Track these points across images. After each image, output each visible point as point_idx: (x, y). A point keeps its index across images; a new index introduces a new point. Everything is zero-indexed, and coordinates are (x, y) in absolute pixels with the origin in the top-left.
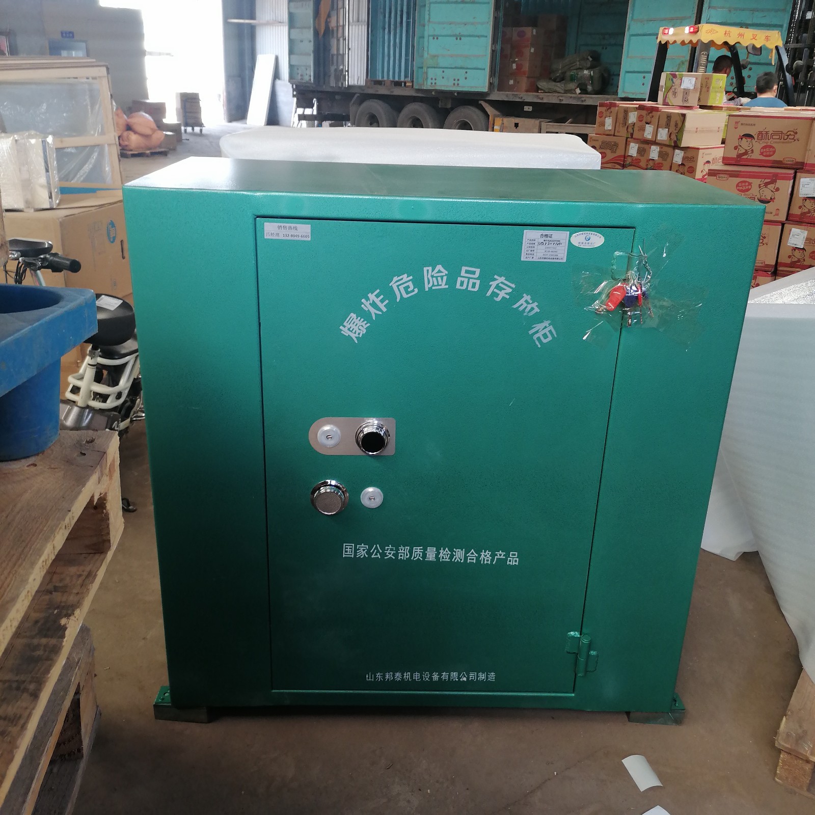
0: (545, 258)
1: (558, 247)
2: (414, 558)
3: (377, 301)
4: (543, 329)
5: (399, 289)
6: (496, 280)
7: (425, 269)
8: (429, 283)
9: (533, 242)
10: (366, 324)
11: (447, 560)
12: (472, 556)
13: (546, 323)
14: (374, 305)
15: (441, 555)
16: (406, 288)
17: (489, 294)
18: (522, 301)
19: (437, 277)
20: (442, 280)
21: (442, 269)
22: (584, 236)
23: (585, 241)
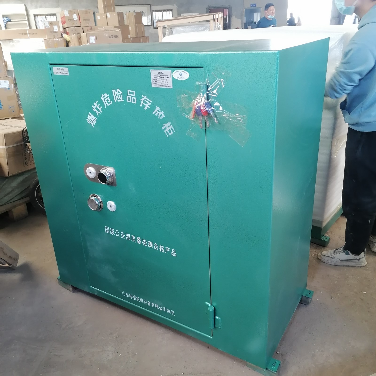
0: (162, 86)
1: (168, 80)
2: (133, 241)
3: (98, 107)
4: (168, 127)
5: (105, 101)
7: (113, 91)
8: (116, 99)
9: (155, 76)
10: (96, 118)
12: (156, 247)
13: (169, 124)
15: (143, 242)
19: (118, 95)
20: (121, 97)
22: (179, 73)
23: (180, 76)
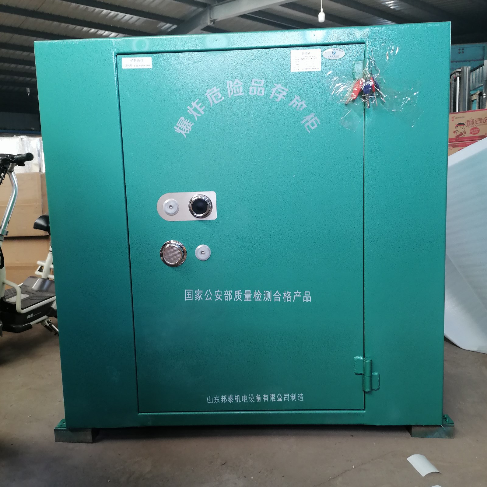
0: (307, 69)
1: (315, 61)
2: (236, 299)
3: (198, 107)
4: (311, 119)
5: (211, 97)
6: (275, 86)
7: (228, 82)
8: (231, 92)
9: (298, 58)
10: (191, 124)
11: (260, 300)
12: (277, 296)
13: (312, 115)
14: (195, 109)
15: (255, 296)
16: (216, 97)
17: (272, 97)
18: (294, 101)
19: (236, 88)
20: (239, 89)
21: (239, 82)
23: (332, 55)
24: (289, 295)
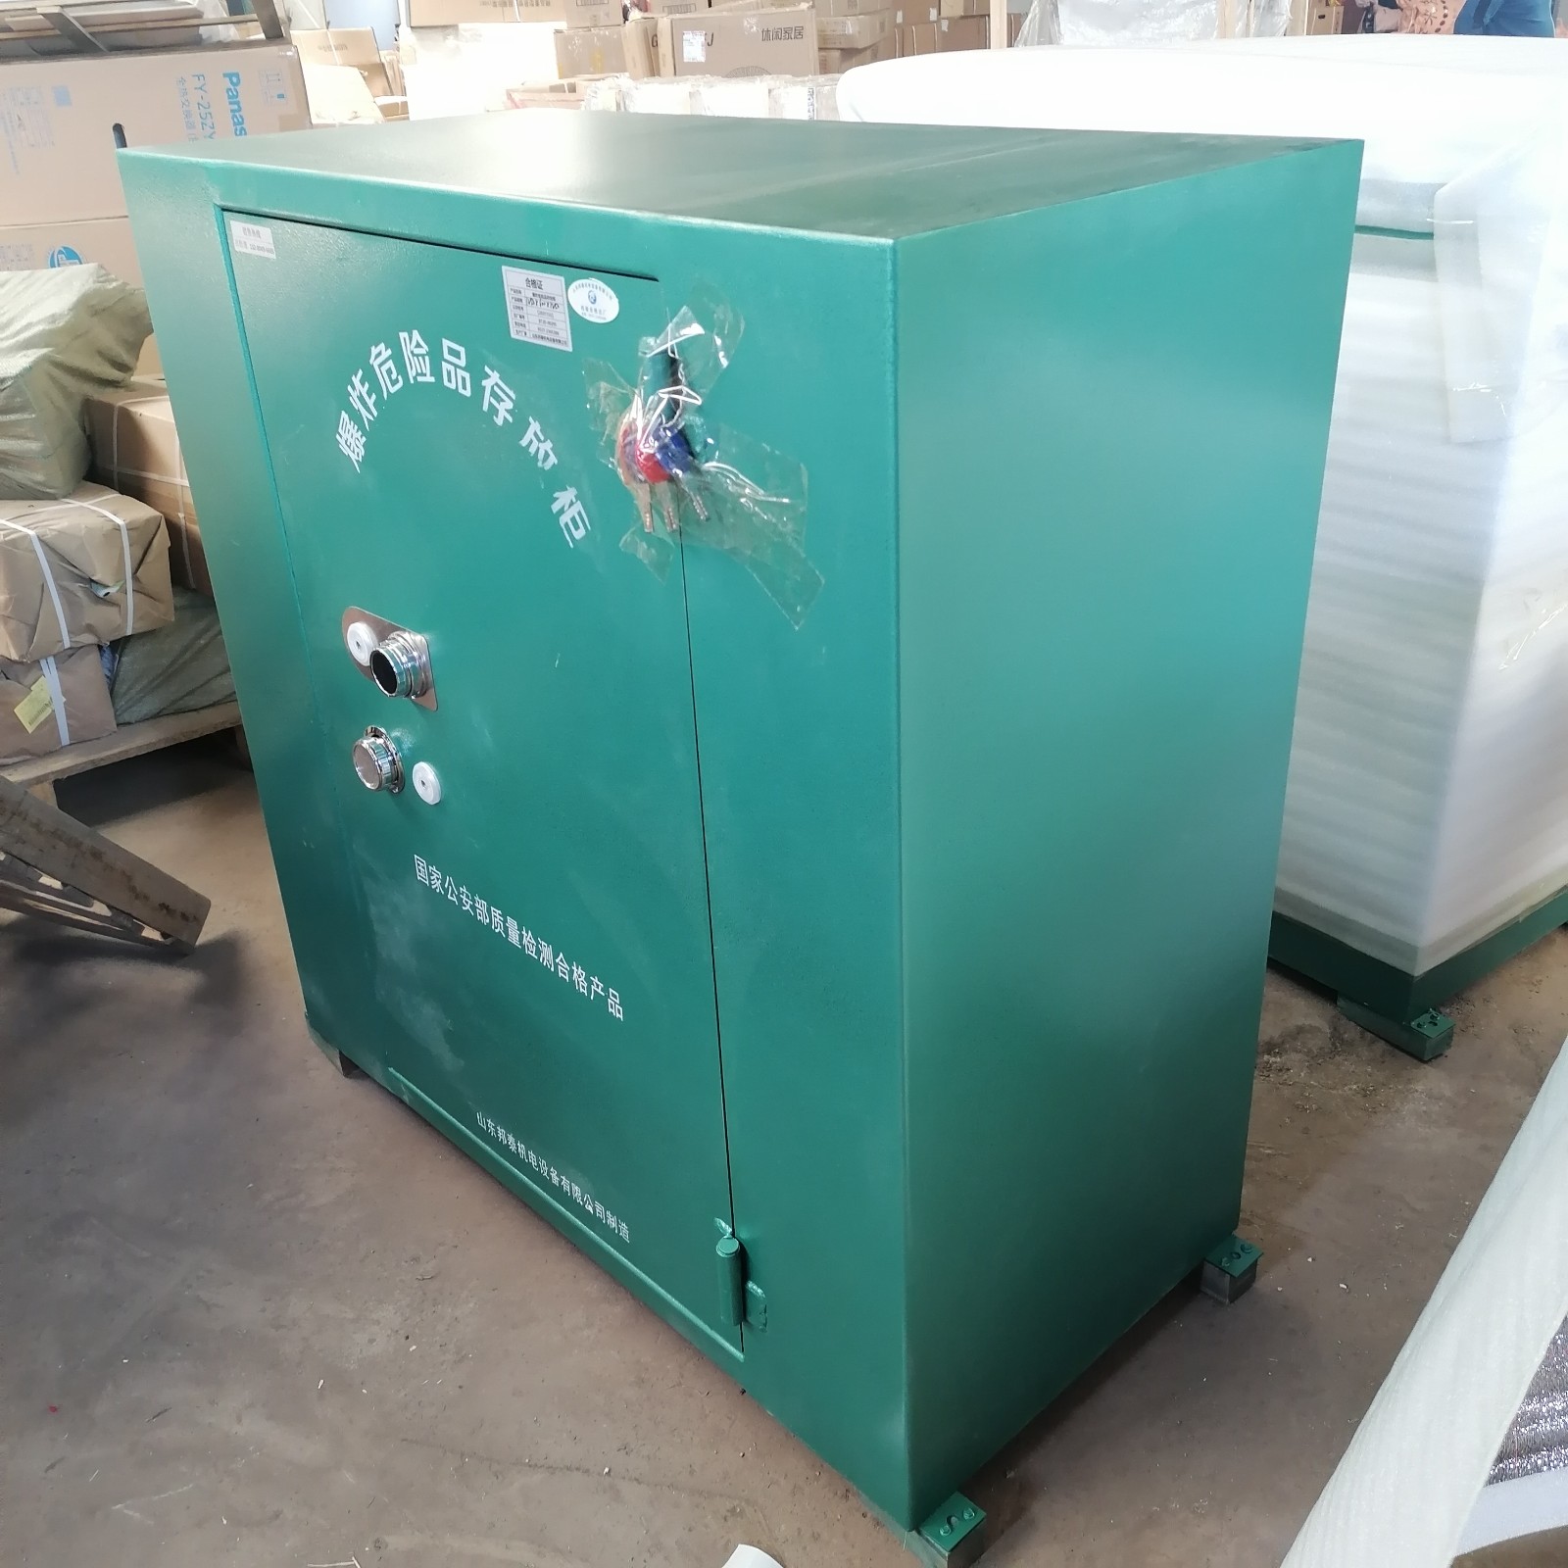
0: (542, 338)
1: (556, 314)
2: (496, 927)
3: (364, 392)
4: (569, 507)
5: (381, 372)
6: (487, 376)
7: (401, 336)
8: (412, 369)
9: (519, 296)
10: (361, 436)
11: (533, 955)
12: (563, 967)
13: (571, 493)
14: (361, 398)
15: (525, 941)
16: (389, 372)
17: (485, 408)
18: (529, 435)
19: (417, 356)
20: (425, 362)
21: (422, 343)
22: (586, 290)
23: (590, 305)
24: (582, 978)
